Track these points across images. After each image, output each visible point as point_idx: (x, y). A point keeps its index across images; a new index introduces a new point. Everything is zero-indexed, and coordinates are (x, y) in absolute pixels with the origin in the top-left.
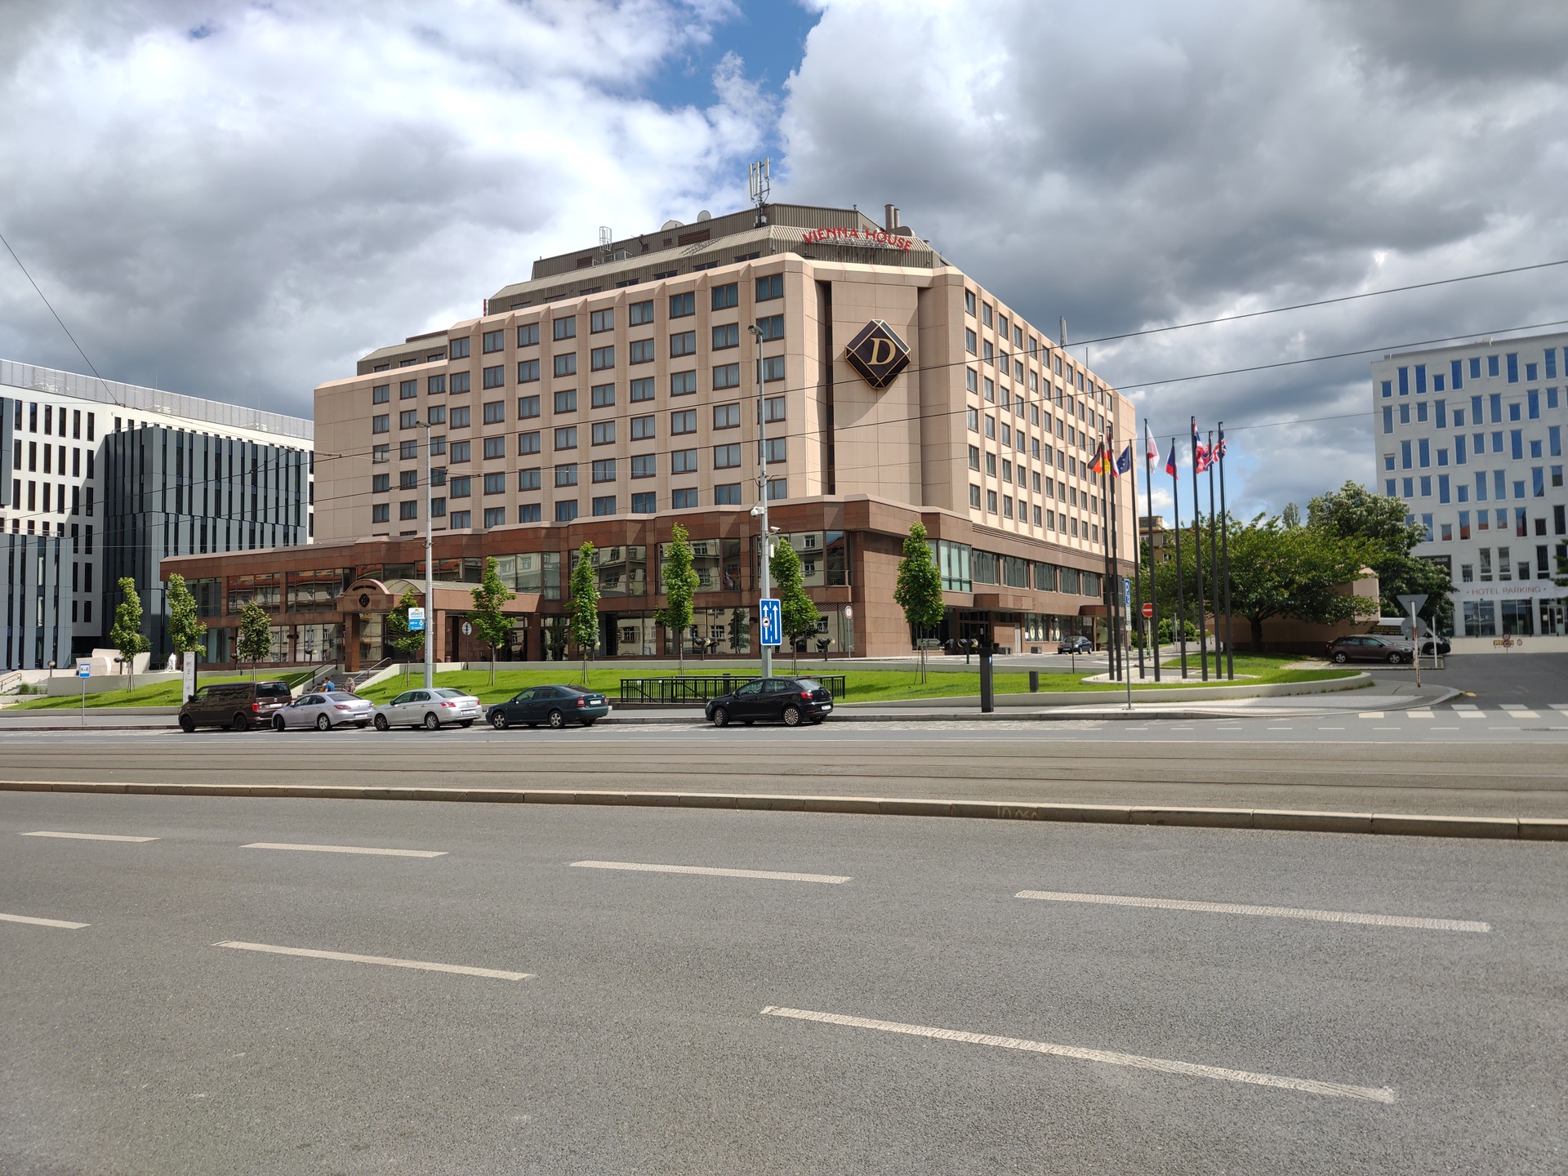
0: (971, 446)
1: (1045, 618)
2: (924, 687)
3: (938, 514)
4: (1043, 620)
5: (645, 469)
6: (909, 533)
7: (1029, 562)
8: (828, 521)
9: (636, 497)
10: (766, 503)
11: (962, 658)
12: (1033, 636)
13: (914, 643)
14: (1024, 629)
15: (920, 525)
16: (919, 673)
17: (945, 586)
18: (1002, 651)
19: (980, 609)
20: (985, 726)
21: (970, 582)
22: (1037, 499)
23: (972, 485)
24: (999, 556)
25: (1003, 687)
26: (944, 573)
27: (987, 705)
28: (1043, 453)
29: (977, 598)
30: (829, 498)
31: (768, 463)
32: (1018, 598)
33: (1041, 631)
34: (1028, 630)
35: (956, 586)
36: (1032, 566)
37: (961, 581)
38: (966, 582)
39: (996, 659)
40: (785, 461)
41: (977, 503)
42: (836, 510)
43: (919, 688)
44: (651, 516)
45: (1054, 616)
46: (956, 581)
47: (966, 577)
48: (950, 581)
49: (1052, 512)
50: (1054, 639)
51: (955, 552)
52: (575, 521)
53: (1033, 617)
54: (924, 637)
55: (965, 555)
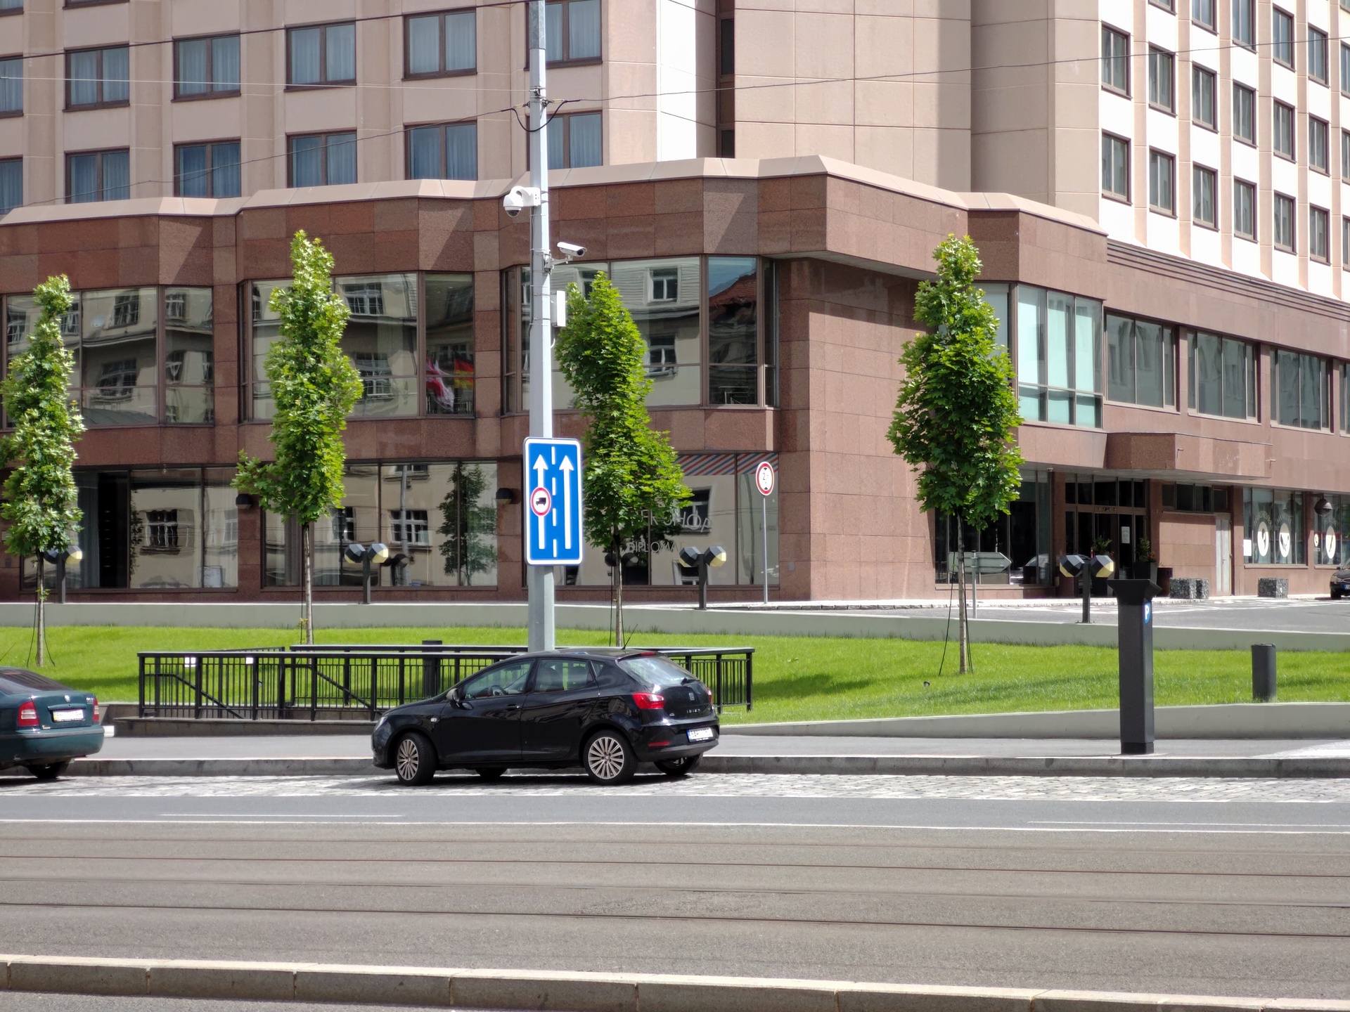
0: (1107, 28)
1: (1298, 501)
2: (965, 682)
3: (1015, 213)
4: (1292, 507)
5: (211, 75)
6: (933, 266)
7: (1257, 347)
8: (714, 231)
9: (187, 153)
10: (546, 178)
11: (1071, 607)
12: (1264, 549)
13: (940, 562)
14: (1239, 530)
15: (962, 245)
16: (953, 646)
17: (1027, 409)
18: (1181, 590)
19: (1123, 474)
20: (1128, 790)
21: (1097, 402)
22: (1285, 177)
23: (1107, 135)
24: (1176, 330)
25: (1179, 686)
26: (1027, 373)
27: (1135, 740)
28: (1302, 51)
29: (1115, 445)
30: (717, 167)
31: (551, 65)
32: (1225, 446)
33: (1285, 536)
34: (1251, 534)
35: (1057, 410)
36: (1266, 360)
37: (1071, 398)
38: (1085, 400)
39: (1161, 609)
40: (597, 61)
41: (1120, 184)
42: (734, 199)
43: (951, 685)
44: (229, 206)
45: (1321, 497)
46: (1058, 396)
47: (1085, 385)
48: (1042, 397)
49: (1325, 213)
50: (1321, 559)
51: (1056, 319)
52: (16, 216)
53: (1266, 498)
54: (969, 547)
55: (1085, 326)
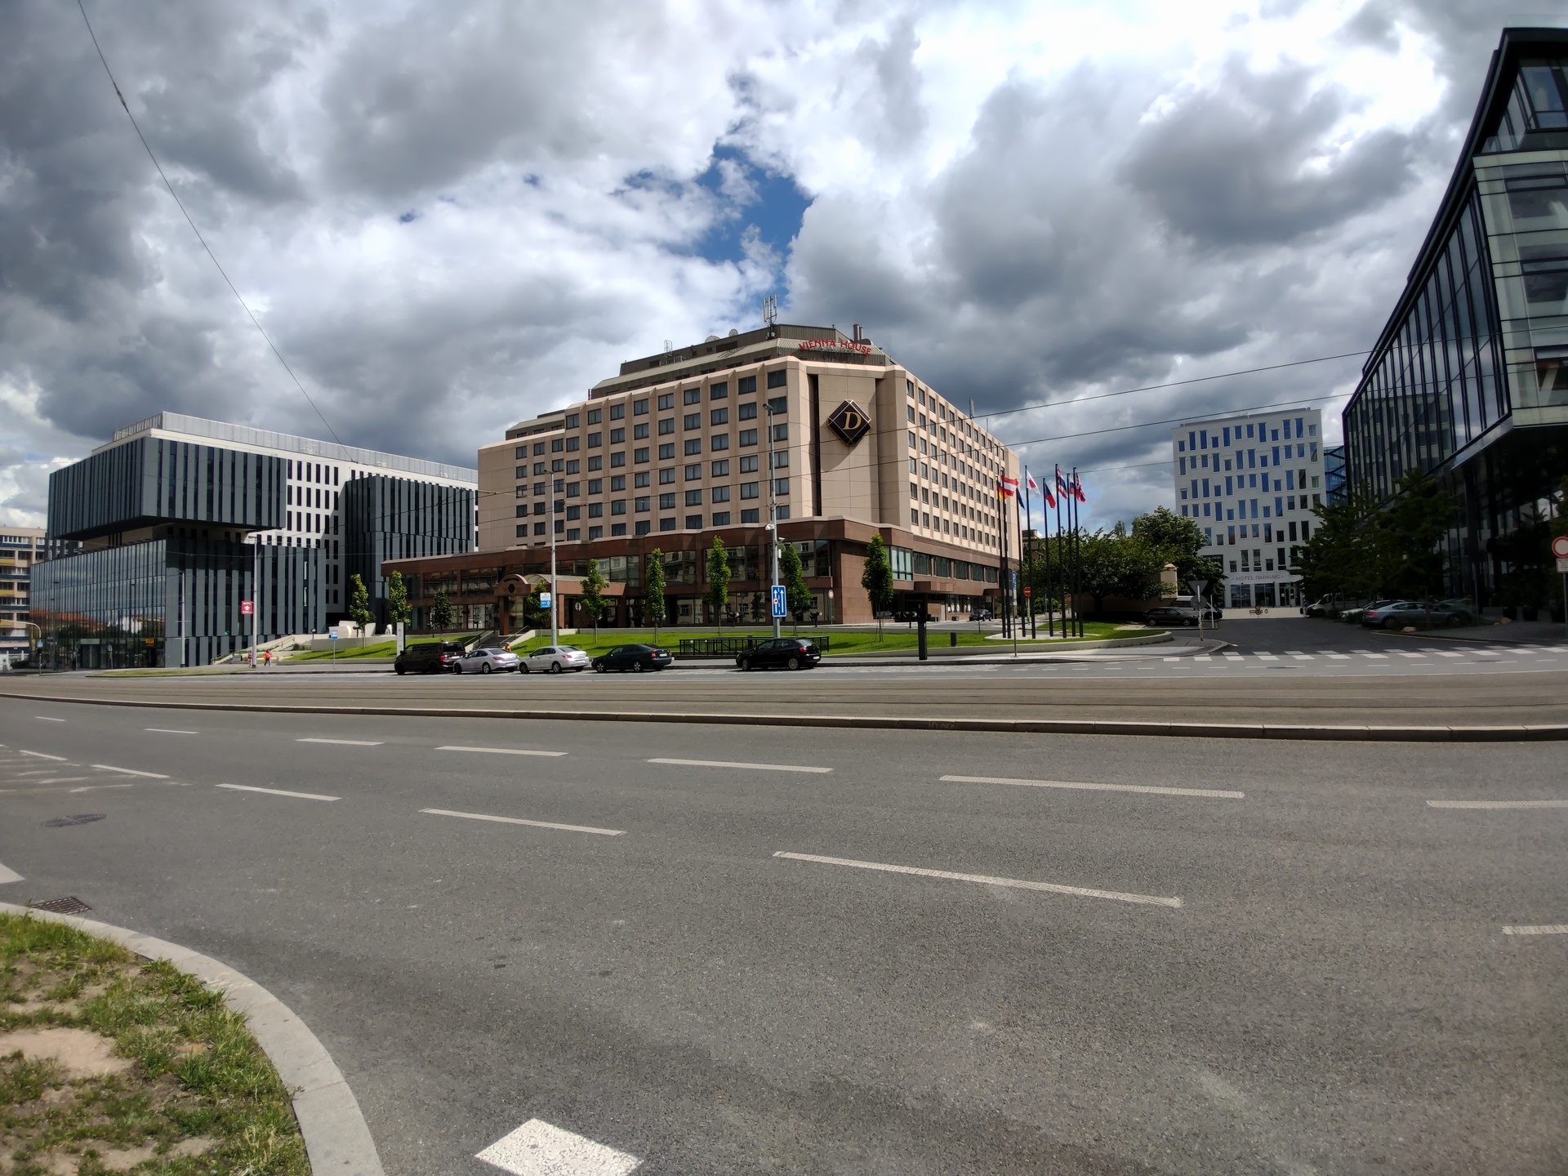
0: (912, 484)
1: (961, 597)
2: (881, 643)
3: (891, 528)
4: (959, 599)
5: (695, 500)
6: (871, 541)
7: (950, 560)
8: (817, 534)
9: (689, 519)
10: (776, 522)
11: (907, 625)
12: (953, 610)
13: (874, 615)
14: (947, 605)
15: (877, 534)
16: (878, 635)
17: (895, 576)
18: (933, 620)
19: (918, 591)
20: (921, 669)
21: (912, 574)
22: (956, 519)
23: (912, 509)
24: (931, 556)
25: (933, 643)
26: (895, 568)
27: (923, 655)
28: (959, 488)
29: (916, 584)
30: (817, 518)
31: (776, 495)
32: (943, 584)
33: (958, 606)
34: (950, 606)
35: (902, 576)
36: (952, 563)
37: (905, 573)
38: (909, 574)
39: (929, 625)
40: (788, 494)
41: (915, 521)
42: (822, 526)
43: (878, 644)
44: (699, 531)
45: (967, 596)
46: (902, 573)
47: (909, 570)
48: (898, 573)
49: (966, 527)
50: (967, 611)
51: (901, 554)
52: (648, 535)
53: (953, 597)
54: (882, 610)
55: (908, 555)
